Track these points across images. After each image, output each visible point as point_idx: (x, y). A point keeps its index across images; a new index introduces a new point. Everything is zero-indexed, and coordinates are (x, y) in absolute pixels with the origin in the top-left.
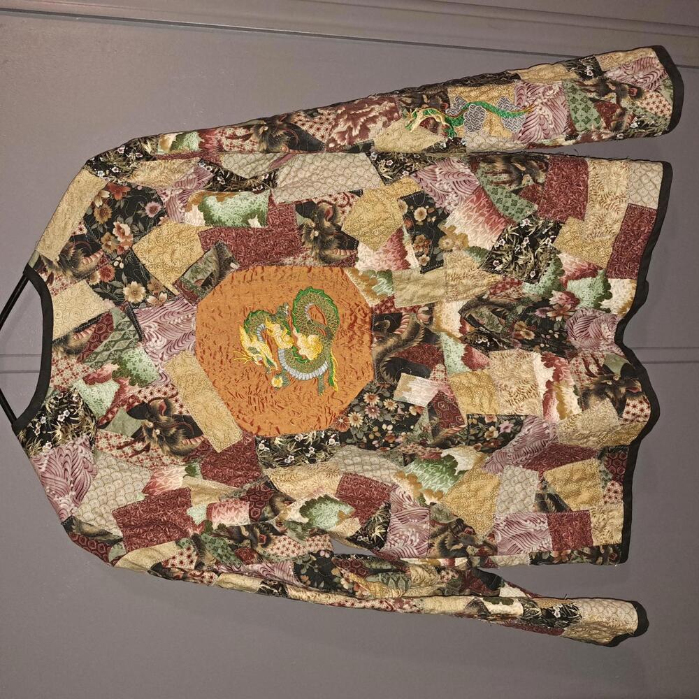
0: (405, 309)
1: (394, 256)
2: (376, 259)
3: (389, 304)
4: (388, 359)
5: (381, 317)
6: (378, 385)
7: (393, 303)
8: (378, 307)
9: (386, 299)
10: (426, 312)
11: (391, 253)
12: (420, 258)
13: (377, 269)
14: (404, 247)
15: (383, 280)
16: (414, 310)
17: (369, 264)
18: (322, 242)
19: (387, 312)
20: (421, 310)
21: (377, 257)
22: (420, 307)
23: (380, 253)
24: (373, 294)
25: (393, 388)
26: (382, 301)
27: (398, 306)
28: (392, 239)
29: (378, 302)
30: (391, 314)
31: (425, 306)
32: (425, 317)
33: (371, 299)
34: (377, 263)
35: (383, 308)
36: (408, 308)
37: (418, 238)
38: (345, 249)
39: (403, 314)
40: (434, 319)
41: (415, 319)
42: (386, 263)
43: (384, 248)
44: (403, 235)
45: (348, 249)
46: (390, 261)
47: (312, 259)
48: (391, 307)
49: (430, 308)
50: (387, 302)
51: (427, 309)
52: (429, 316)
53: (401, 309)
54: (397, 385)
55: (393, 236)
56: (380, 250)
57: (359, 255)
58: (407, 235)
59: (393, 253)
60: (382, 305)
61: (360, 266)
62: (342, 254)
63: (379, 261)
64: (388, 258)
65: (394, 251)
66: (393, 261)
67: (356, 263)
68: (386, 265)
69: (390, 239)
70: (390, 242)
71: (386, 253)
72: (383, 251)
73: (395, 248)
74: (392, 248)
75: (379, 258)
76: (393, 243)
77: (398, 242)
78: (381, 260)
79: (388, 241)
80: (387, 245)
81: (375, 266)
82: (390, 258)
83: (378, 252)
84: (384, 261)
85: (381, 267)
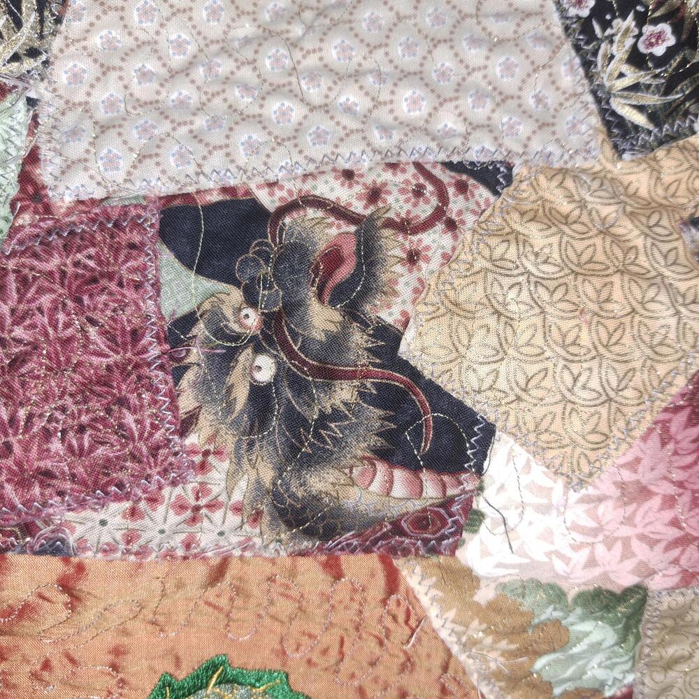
1: (675, 523)
2: (575, 528)
11: (656, 502)
17: (538, 552)
21: (579, 515)
23: (601, 499)
34: (577, 548)
38: (413, 467)
42: (627, 553)
45: (429, 467)
46: (652, 543)
55: (677, 409)
56: (604, 485)
59: (670, 502)
61: (485, 553)
62: (399, 490)
63: (590, 540)
64: (639, 530)
65: (671, 490)
66: (663, 545)
67: (465, 534)
68: (630, 564)
69: (656, 423)
70: (658, 445)
71: (632, 500)
72: (614, 492)
73: (677, 475)
74: (665, 478)
75: (593, 524)
76: (671, 446)
77: (694, 446)
78: (601, 538)
79: (645, 438)
80: (638, 460)
81: (567, 560)
82: (650, 528)
83: (591, 491)
84: (616, 539)
85: (597, 571)
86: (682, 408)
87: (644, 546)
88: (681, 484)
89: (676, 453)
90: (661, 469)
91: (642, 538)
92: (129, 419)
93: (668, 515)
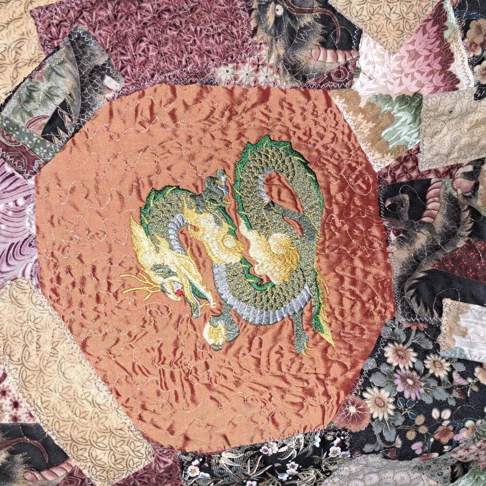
0: (436, 171)
1: (429, 65)
2: (394, 71)
3: (410, 165)
4: (421, 275)
5: (394, 189)
6: (406, 325)
7: (416, 161)
8: (391, 170)
9: (404, 155)
10: (468, 176)
11: (422, 58)
12: (477, 68)
13: (395, 91)
14: (449, 45)
15: (405, 116)
16: (450, 171)
17: (381, 82)
18: (292, 33)
19: (404, 180)
20: (461, 170)
22: (459, 166)
23: (402, 58)
25: (434, 331)
26: (398, 159)
27: (423, 167)
28: (424, 26)
29: (390, 161)
30: (411, 182)
31: (468, 164)
32: (467, 184)
33: (378, 155)
34: (395, 79)
35: (398, 172)
36: (441, 170)
37: (473, 25)
38: (335, 49)
39: (432, 181)
40: (481, 187)
41: (450, 189)
42: (413, 78)
43: (411, 47)
44: (445, 19)
45: (340, 48)
46: (422, 73)
47: (271, 71)
48: (413, 168)
49: (475, 168)
50: (406, 160)
51: (470, 168)
52: (473, 183)
53: (429, 171)
54: (440, 323)
55: (428, 20)
56: (403, 51)
57: (362, 63)
58: (452, 19)
59: (427, 58)
60: (397, 168)
61: (362, 85)
62: (330, 59)
63: (399, 76)
64: (417, 69)
65: (428, 53)
66: (426, 74)
67: (354, 79)
68: (415, 82)
69: (421, 26)
70: (422, 34)
71: (413, 59)
72: (407, 55)
73: (430, 47)
74: (425, 48)
75: (400, 69)
76: (426, 35)
77: (435, 34)
78: (403, 74)
79: (417, 32)
80: (414, 41)
81: (392, 84)
82: (420, 68)
83: (398, 54)
84: (409, 74)
85: (403, 87)
86: (431, 20)
87: (419, 74)
88: (430, 51)
89: (428, 38)
90: (423, 45)
91: (418, 71)
92: (234, 31)
93: (427, 62)
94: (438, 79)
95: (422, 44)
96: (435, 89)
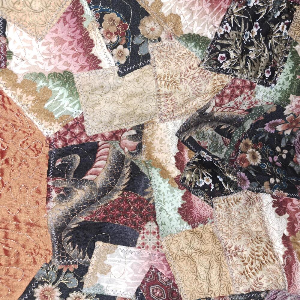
0: (103, 136)
1: (73, 49)
2: (43, 54)
3: (77, 131)
5: (65, 152)
6: (59, 267)
7: (83, 128)
8: (59, 136)
9: (70, 123)
10: (133, 138)
12: (115, 51)
13: (48, 69)
14: (88, 33)
15: (61, 91)
16: (116, 135)
17: (33, 62)
19: (75, 143)
20: (126, 134)
21: (44, 49)
22: (123, 131)
23: (49, 43)
24: (49, 116)
25: (82, 270)
26: (66, 126)
27: (90, 132)
28: (64, 18)
29: (58, 128)
30: (81, 145)
31: (131, 129)
32: (133, 144)
33: (45, 124)
34: (45, 60)
35: (68, 137)
36: (107, 135)
37: (106, 17)
39: (100, 143)
40: (144, 146)
41: (118, 148)
42: (60, 59)
43: (55, 35)
44: (83, 12)
46: (68, 56)
48: (81, 134)
49: (137, 132)
50: (73, 127)
51: (134, 132)
52: (136, 143)
53: (96, 136)
54: (89, 263)
56: (48, 38)
57: (11, 47)
58: (88, 13)
59: (71, 43)
60: (65, 133)
61: (16, 65)
63: (48, 57)
64: (62, 52)
65: (72, 40)
66: (71, 56)
67: (8, 61)
68: (62, 62)
69: (61, 17)
70: (63, 24)
71: (60, 44)
72: (53, 41)
73: (73, 35)
74: (68, 36)
75: (49, 52)
76: (67, 25)
77: (75, 25)
78: (52, 56)
79: (58, 22)
80: (57, 30)
81: (42, 64)
82: (66, 51)
83: (44, 40)
84: (56, 56)
85: (52, 67)
86: (69, 12)
87: (65, 56)
88: (73, 37)
89: (69, 27)
90: (66, 33)
91: (63, 54)
93: (71, 47)
94: (82, 61)
95: (64, 32)
96: (81, 68)
